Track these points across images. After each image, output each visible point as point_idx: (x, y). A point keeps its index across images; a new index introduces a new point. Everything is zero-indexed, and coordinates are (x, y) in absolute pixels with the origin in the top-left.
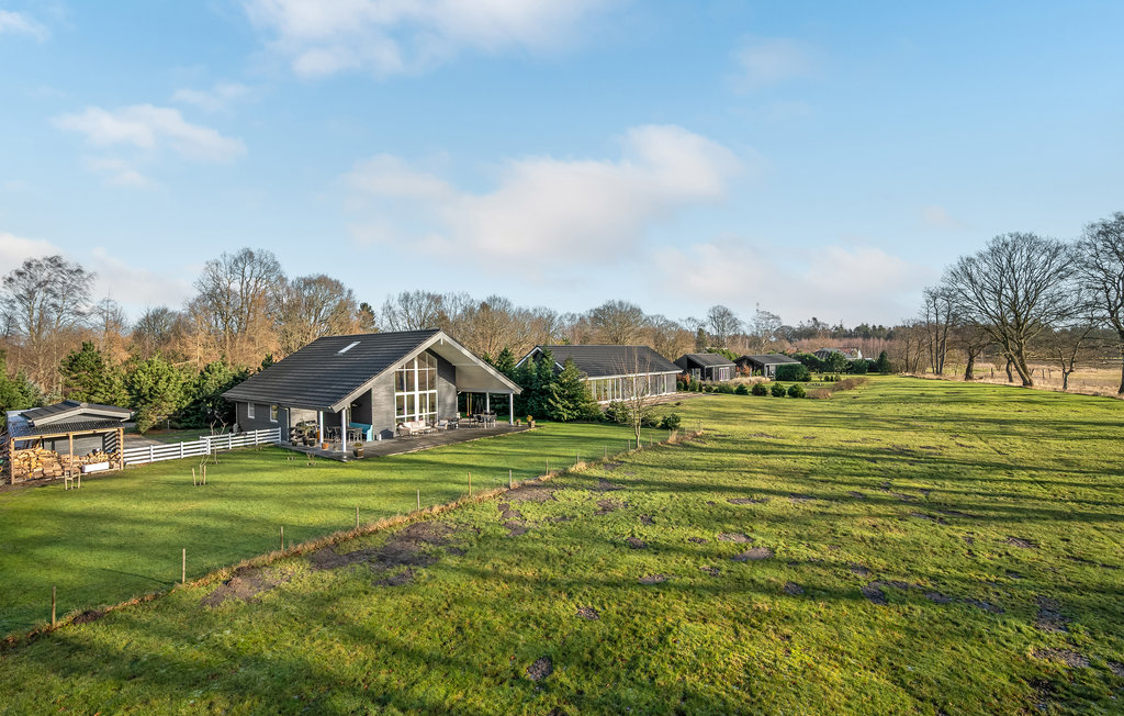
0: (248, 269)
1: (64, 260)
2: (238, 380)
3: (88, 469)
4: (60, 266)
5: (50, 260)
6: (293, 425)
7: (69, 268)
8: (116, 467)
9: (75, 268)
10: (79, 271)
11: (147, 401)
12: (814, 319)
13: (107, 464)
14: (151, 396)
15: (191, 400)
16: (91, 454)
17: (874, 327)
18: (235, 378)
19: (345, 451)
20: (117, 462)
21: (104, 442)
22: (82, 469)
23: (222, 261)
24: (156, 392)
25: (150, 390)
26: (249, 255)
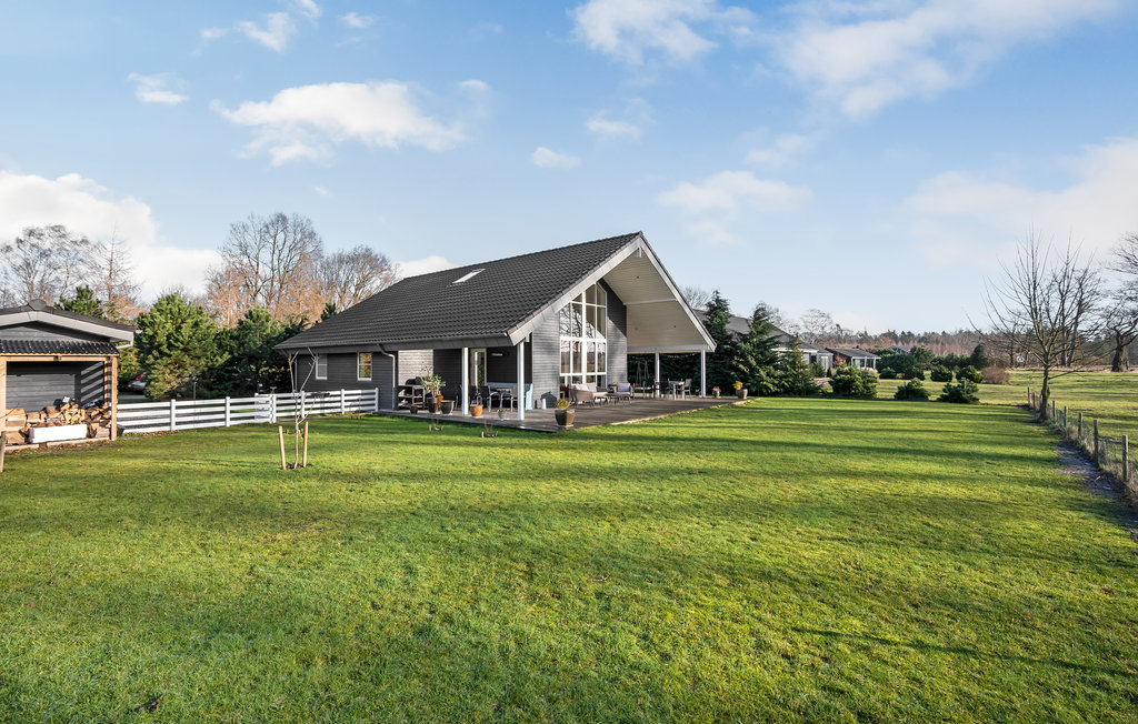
0: (281, 237)
1: (69, 229)
2: (292, 332)
3: (40, 435)
4: (64, 236)
5: (53, 228)
6: (402, 383)
7: (74, 239)
8: (102, 433)
9: (80, 239)
10: (84, 241)
11: (162, 354)
12: (838, 326)
13: (84, 427)
14: (170, 346)
15: (227, 356)
16: (52, 409)
17: (903, 333)
18: (287, 330)
19: (522, 418)
20: (103, 425)
21: (78, 386)
22: (27, 436)
23: (249, 223)
24: (177, 340)
25: (168, 337)
26: (282, 219)
